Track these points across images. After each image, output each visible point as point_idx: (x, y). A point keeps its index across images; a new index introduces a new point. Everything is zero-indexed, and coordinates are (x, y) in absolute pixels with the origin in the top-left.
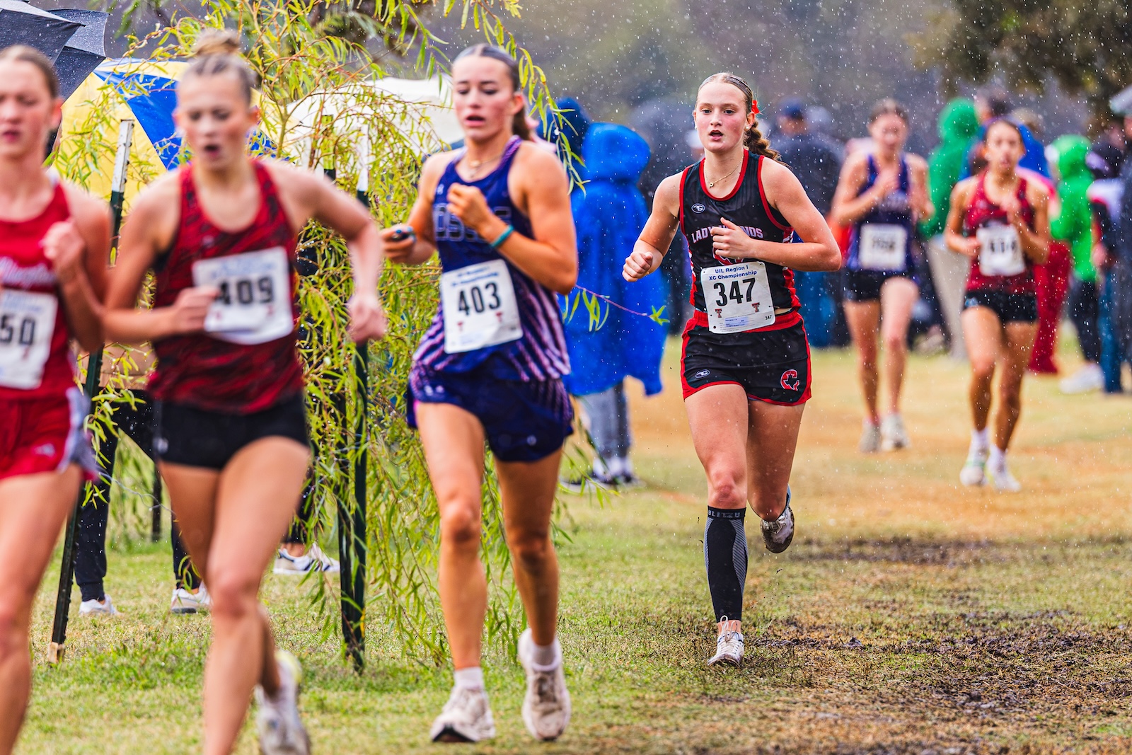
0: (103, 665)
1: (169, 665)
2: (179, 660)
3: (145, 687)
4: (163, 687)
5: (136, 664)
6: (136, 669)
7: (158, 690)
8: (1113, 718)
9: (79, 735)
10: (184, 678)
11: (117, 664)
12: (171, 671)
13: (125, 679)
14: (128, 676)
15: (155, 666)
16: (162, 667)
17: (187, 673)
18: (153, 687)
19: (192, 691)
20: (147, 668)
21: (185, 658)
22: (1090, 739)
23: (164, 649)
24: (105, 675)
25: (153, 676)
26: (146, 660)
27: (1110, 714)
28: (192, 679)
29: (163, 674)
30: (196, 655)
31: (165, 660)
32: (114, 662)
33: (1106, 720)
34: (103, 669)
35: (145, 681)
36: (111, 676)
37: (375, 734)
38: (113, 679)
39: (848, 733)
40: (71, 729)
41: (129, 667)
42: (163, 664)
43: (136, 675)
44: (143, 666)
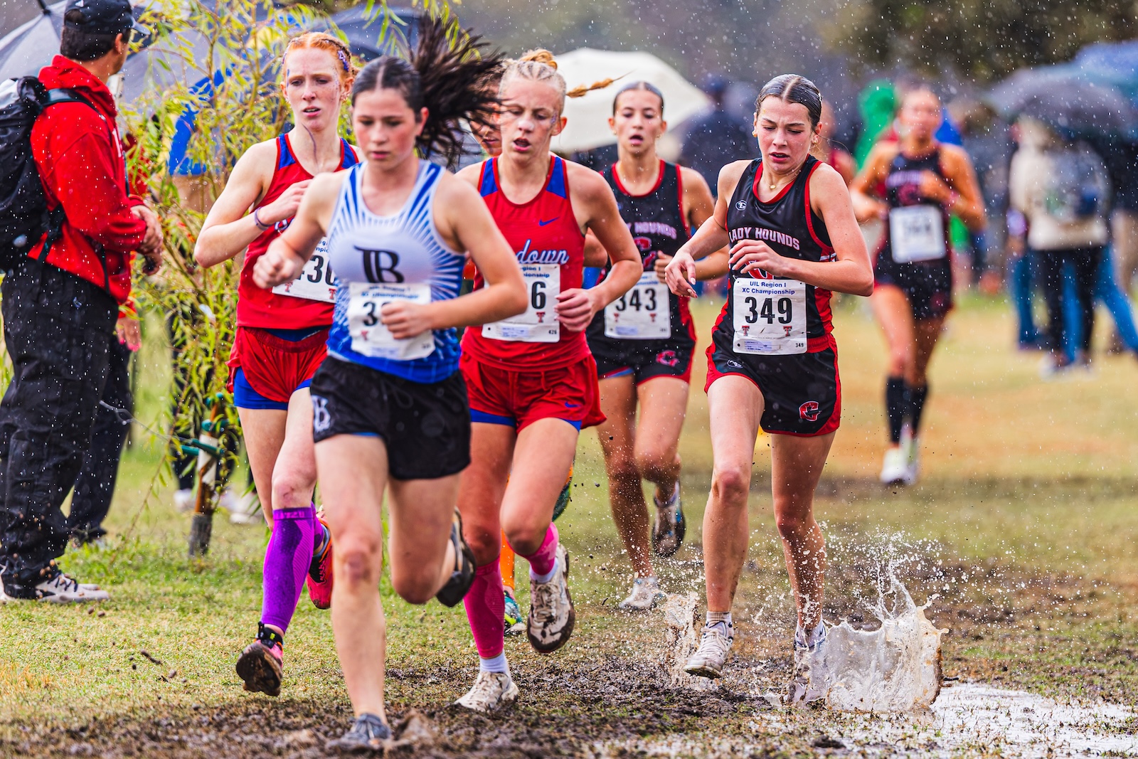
0: (77, 561)
1: (135, 563)
2: (144, 558)
3: (114, 583)
4: (129, 583)
5: (106, 561)
6: (106, 565)
7: (125, 585)
8: (981, 642)
9: (53, 623)
10: (149, 575)
11: (89, 561)
12: (137, 569)
13: (96, 575)
14: (98, 572)
15: (124, 565)
16: (130, 565)
17: (152, 571)
18: (121, 583)
19: (155, 588)
20: (116, 566)
21: (151, 558)
22: (959, 660)
23: (131, 549)
24: (79, 570)
25: (121, 572)
26: (115, 558)
27: (978, 638)
28: (156, 577)
29: (130, 571)
30: (161, 555)
31: (131, 559)
32: (87, 558)
33: (975, 644)
34: (77, 564)
35: (114, 577)
36: (84, 571)
37: (318, 632)
38: (85, 574)
39: (743, 646)
40: (46, 617)
41: (100, 564)
42: (130, 562)
43: (106, 571)
44: (112, 563)
